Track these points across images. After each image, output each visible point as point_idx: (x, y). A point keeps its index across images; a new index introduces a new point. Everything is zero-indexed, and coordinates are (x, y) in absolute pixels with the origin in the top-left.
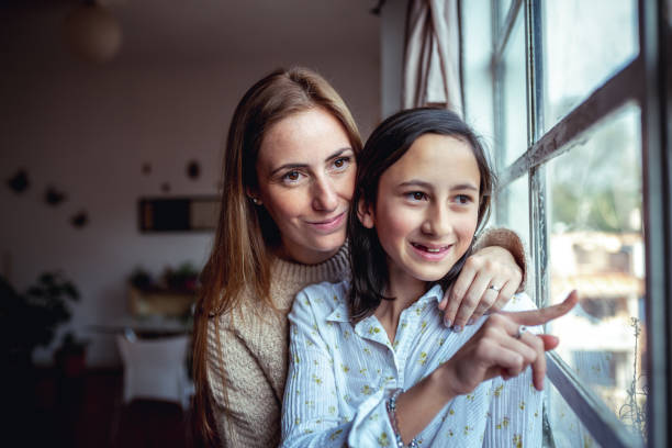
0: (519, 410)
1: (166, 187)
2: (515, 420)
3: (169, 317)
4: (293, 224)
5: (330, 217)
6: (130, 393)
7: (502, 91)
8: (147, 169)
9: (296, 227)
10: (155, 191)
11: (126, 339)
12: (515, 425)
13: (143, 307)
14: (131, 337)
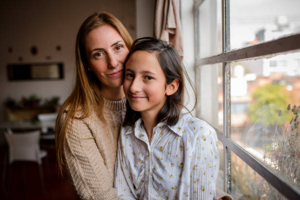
0: (203, 175)
1: (21, 59)
2: (202, 179)
3: (25, 121)
4: (102, 76)
5: (115, 71)
6: (12, 158)
7: (198, 23)
8: (10, 50)
9: (103, 77)
10: (15, 61)
11: (8, 133)
12: (202, 182)
13: (12, 117)
14: (10, 132)
